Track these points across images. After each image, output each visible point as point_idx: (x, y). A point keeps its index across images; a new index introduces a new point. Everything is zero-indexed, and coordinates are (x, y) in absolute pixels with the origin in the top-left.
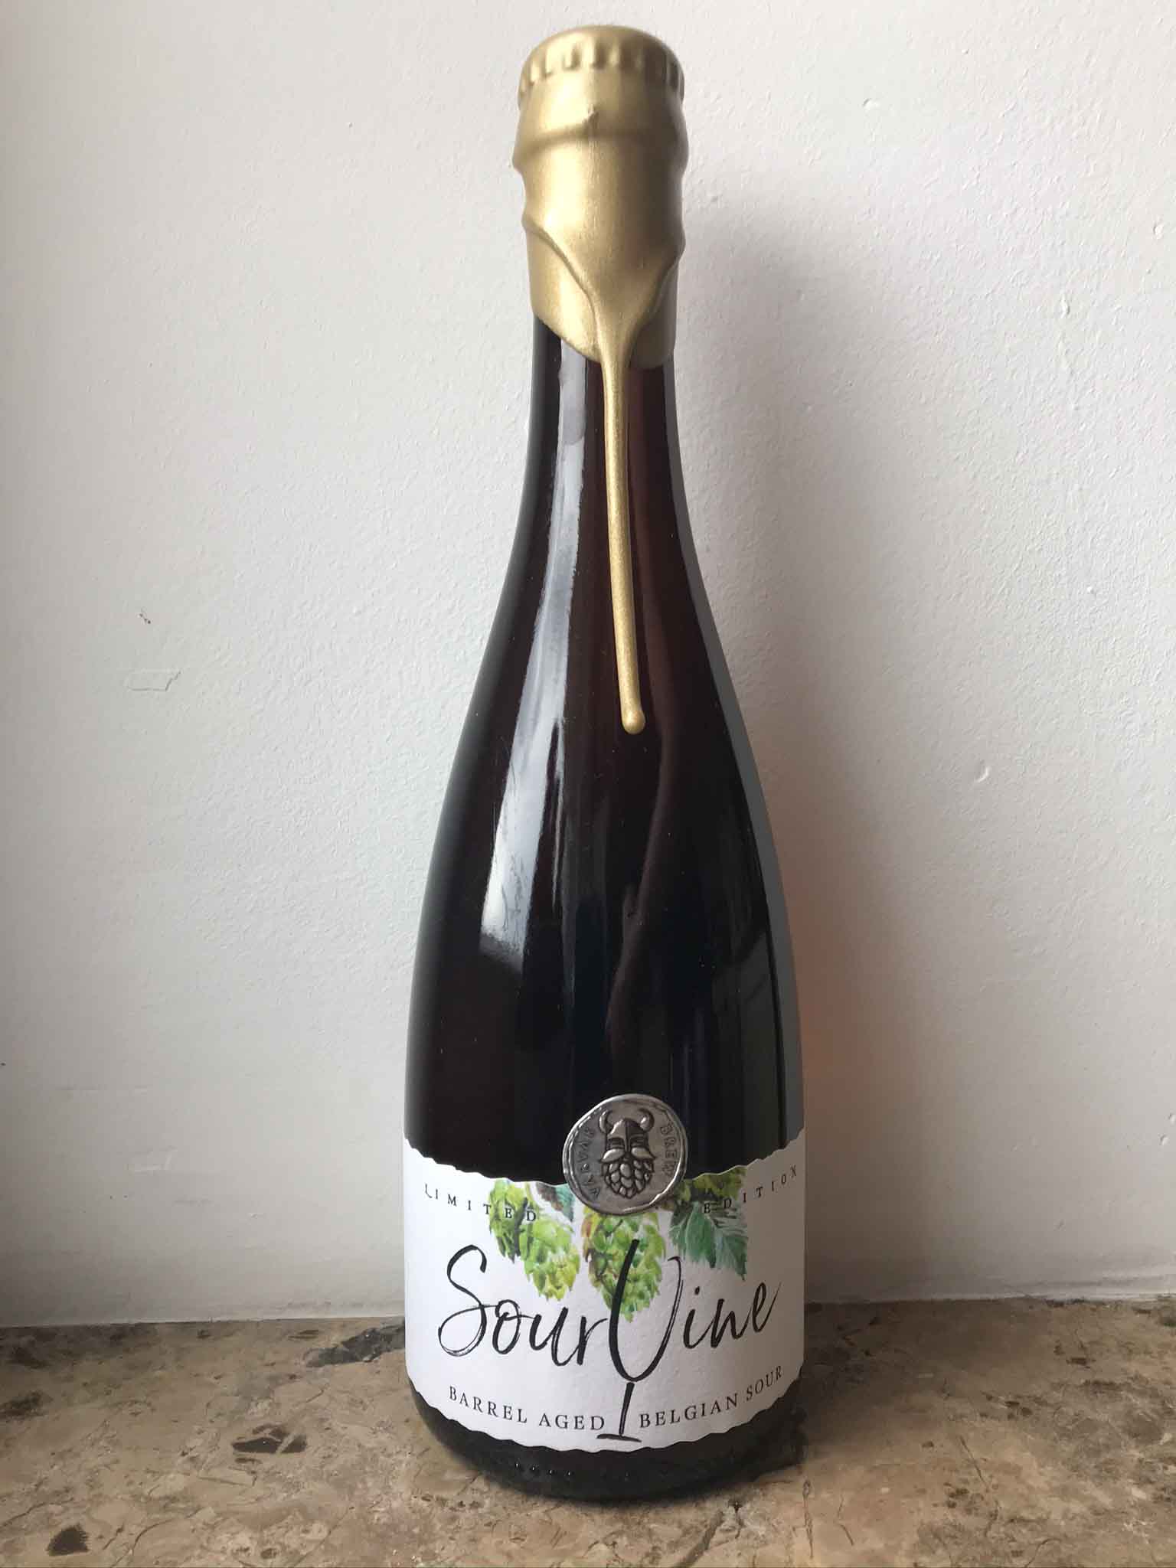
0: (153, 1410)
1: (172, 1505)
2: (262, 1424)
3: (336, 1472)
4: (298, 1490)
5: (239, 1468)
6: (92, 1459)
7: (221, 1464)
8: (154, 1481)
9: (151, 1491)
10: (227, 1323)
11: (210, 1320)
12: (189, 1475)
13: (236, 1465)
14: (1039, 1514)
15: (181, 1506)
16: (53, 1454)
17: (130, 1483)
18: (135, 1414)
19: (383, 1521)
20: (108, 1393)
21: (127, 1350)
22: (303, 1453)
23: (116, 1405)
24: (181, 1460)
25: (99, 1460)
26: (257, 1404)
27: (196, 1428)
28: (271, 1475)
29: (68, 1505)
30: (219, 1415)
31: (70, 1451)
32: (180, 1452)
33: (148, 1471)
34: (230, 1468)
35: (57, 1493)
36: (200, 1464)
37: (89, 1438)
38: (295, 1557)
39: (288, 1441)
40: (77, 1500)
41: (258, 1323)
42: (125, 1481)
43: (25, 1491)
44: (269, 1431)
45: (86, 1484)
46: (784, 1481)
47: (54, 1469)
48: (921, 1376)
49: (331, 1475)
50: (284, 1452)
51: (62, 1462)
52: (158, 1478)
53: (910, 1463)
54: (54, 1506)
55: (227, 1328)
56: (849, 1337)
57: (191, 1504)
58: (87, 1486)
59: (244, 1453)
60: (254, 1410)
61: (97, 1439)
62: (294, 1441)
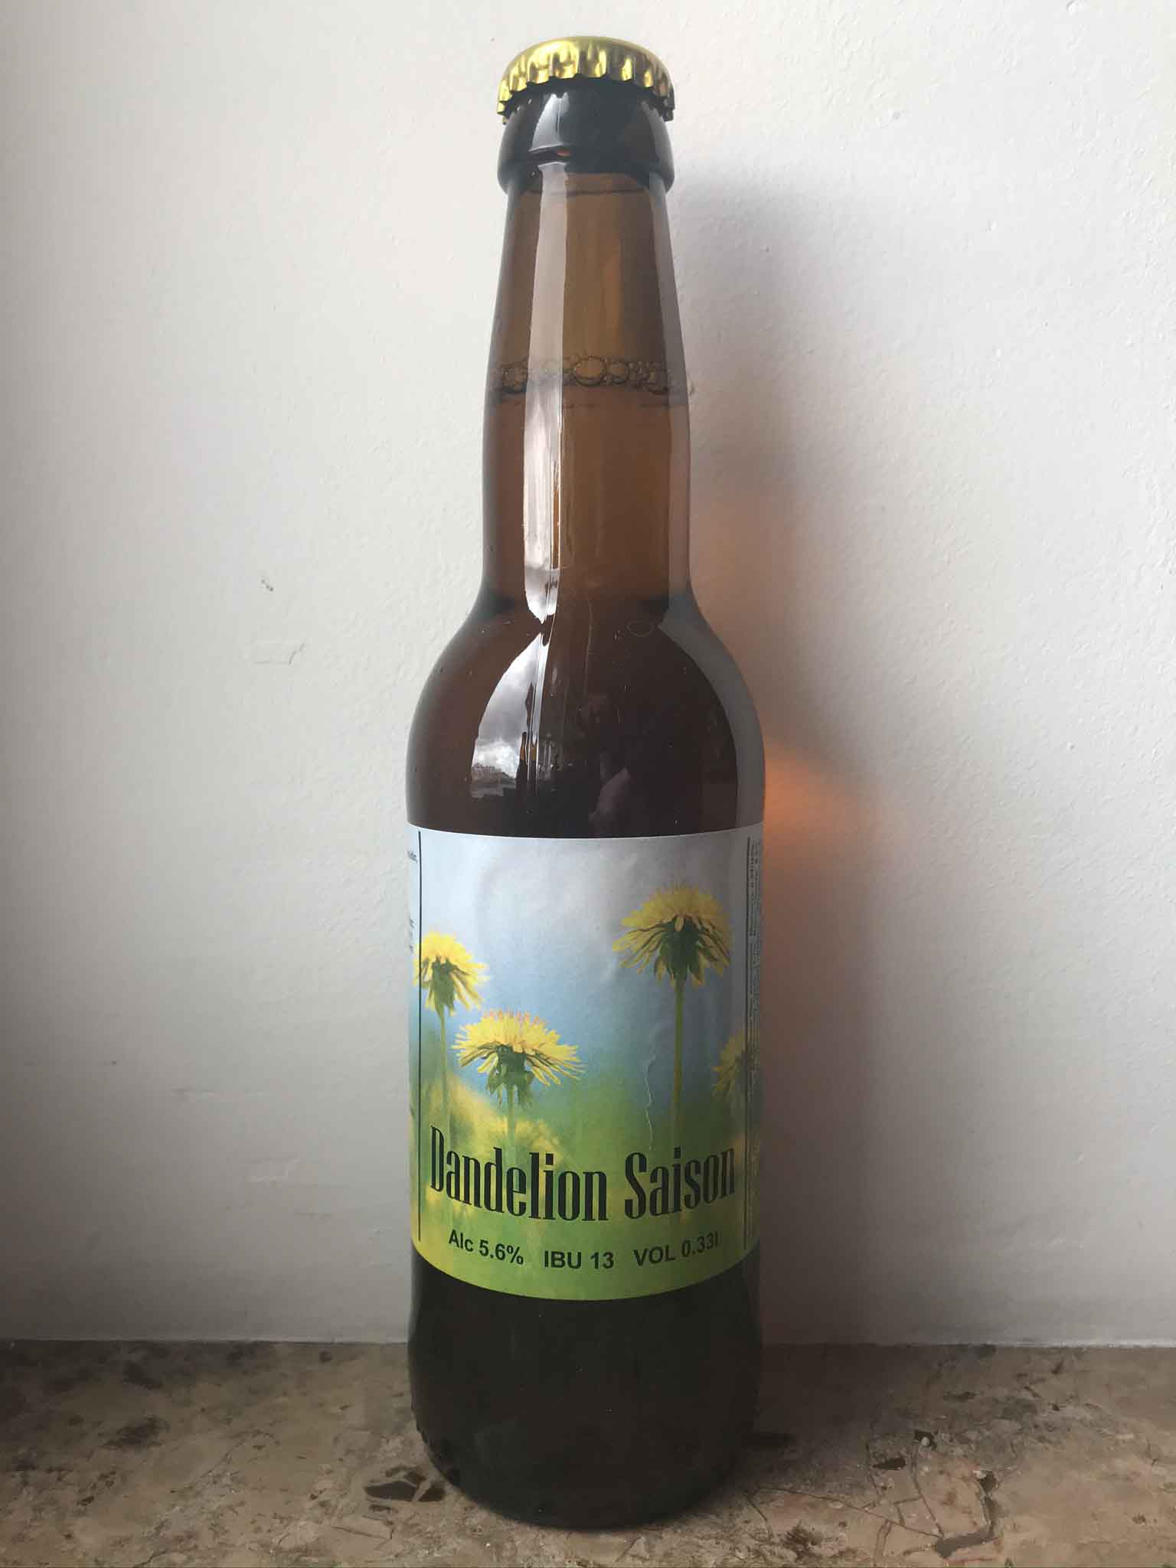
0: (277, 1443)
1: (307, 1558)
2: (393, 1466)
3: (480, 1527)
4: (440, 1547)
5: (373, 1517)
6: (214, 1499)
7: (354, 1511)
8: (285, 1527)
9: (281, 1540)
10: (350, 1345)
11: (329, 1340)
12: (317, 1522)
13: (371, 1512)
15: (315, 1560)
16: (172, 1492)
17: (258, 1530)
18: (259, 1448)
20: (229, 1421)
21: (245, 1372)
22: (441, 1502)
23: (239, 1435)
24: (309, 1504)
25: (223, 1502)
26: (388, 1441)
27: (326, 1467)
28: (410, 1528)
29: (192, 1553)
30: (348, 1452)
31: (191, 1488)
32: (309, 1495)
33: (275, 1516)
34: (364, 1516)
35: (179, 1539)
36: (330, 1511)
37: (210, 1474)
39: (425, 1486)
40: (201, 1548)
41: (382, 1347)
42: (252, 1527)
43: (145, 1535)
44: (402, 1474)
45: (210, 1529)
46: (982, 1559)
47: (175, 1510)
48: (1120, 1437)
49: (475, 1531)
50: (422, 1500)
51: (183, 1502)
52: (287, 1525)
53: (1122, 1541)
54: (175, 1554)
55: (349, 1351)
56: (1032, 1387)
57: (323, 1559)
58: (211, 1532)
59: (378, 1500)
60: (385, 1447)
61: (219, 1476)
62: (433, 1486)
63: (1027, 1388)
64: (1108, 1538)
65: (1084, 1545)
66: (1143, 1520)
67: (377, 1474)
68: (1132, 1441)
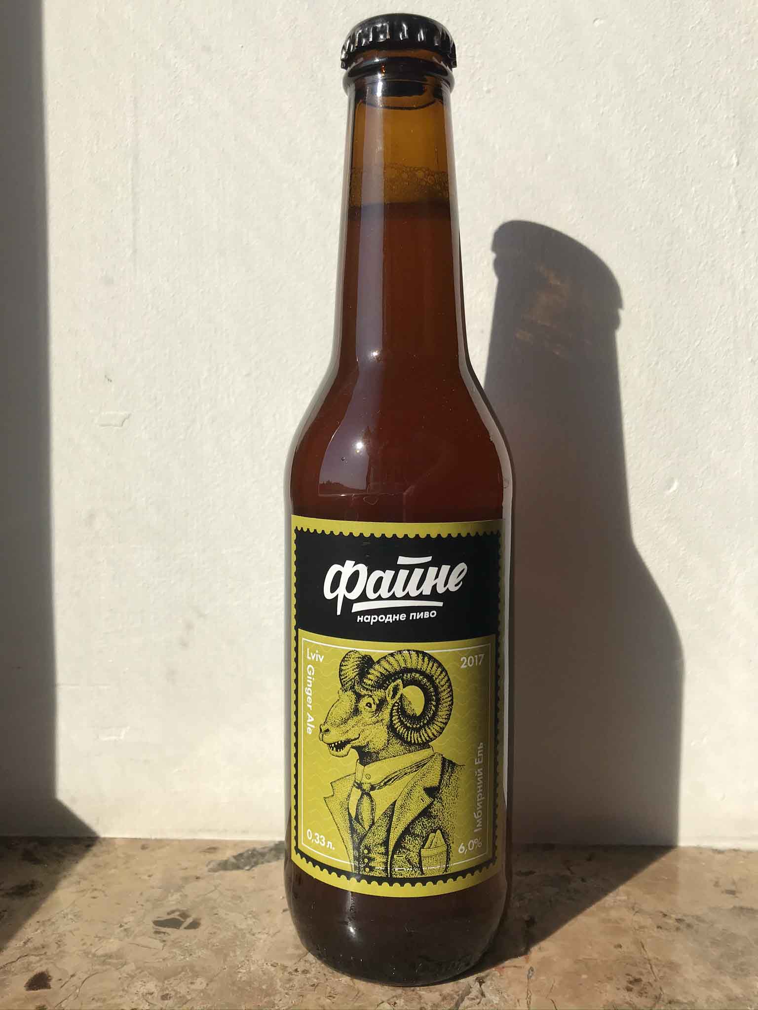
1: (110, 960)
2: (174, 908)
3: (218, 944)
4: (191, 955)
5: (154, 937)
6: (62, 926)
7: (144, 935)
8: (100, 943)
9: (97, 950)
10: (161, 840)
11: (148, 837)
12: (122, 940)
13: (154, 935)
14: (690, 999)
15: (114, 961)
16: (38, 922)
17: (84, 944)
18: (94, 898)
19: (243, 979)
20: (79, 882)
21: (95, 855)
22: (197, 930)
23: (82, 891)
24: (118, 930)
25: (67, 928)
26: (172, 896)
27: (131, 909)
28: (175, 943)
29: (42, 957)
30: (148, 901)
31: (49, 920)
32: (120, 925)
33: (97, 937)
34: (150, 937)
35: (36, 949)
36: (130, 934)
37: (63, 913)
38: (183, 1000)
39: (189, 921)
40: (48, 954)
41: (179, 841)
42: (82, 943)
43: (18, 946)
44: (178, 913)
45: (57, 943)
46: (515, 967)
47: (36, 933)
48: (618, 898)
49: (214, 946)
50: (185, 928)
51: (42, 928)
52: (102, 942)
53: (604, 959)
54: (33, 957)
55: (160, 843)
56: (571, 868)
57: (120, 960)
58: (56, 945)
59: (160, 928)
60: (170, 898)
61: (67, 914)
62: (193, 922)
63: (569, 869)
64: (596, 956)
65: (580, 960)
66: (620, 946)
67: (162, 914)
68: (624, 901)
